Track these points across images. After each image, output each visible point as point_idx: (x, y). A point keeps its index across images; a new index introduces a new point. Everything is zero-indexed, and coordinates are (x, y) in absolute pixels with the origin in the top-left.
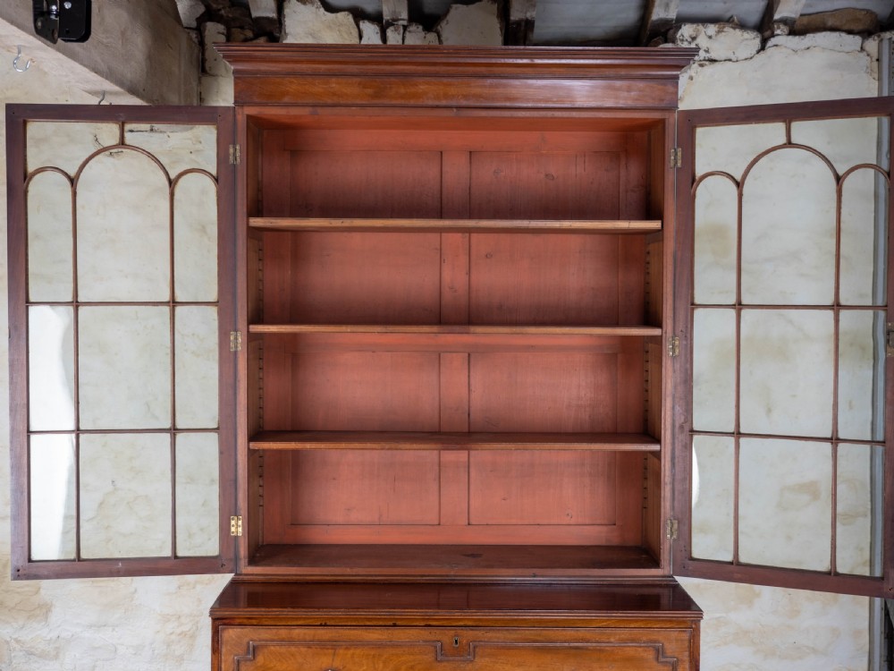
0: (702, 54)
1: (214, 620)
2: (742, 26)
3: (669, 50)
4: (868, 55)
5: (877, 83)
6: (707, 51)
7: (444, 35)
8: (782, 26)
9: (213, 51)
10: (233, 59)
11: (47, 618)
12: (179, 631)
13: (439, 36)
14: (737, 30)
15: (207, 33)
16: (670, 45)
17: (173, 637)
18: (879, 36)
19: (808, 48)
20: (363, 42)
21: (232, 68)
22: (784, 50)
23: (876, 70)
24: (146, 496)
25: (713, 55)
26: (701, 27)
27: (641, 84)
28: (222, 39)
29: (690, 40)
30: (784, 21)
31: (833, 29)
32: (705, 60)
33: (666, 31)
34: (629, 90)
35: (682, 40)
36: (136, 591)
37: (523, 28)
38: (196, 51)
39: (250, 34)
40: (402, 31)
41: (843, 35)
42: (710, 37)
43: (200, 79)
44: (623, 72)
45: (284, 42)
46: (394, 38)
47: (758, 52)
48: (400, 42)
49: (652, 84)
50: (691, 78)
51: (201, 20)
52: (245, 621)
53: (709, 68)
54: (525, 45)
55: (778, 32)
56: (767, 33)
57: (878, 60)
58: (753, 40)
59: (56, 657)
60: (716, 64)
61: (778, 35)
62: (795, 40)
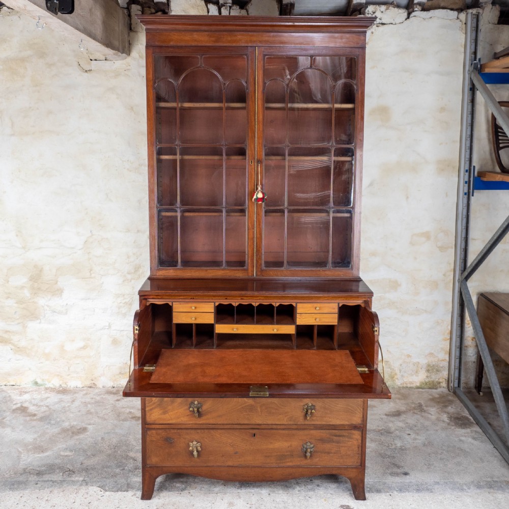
0: (378, 21)
1: (140, 296)
2: (398, 6)
3: (362, 18)
4: (461, 21)
5: (464, 35)
6: (380, 19)
7: (250, 11)
8: (418, 6)
9: (135, 19)
10: (145, 23)
11: (61, 295)
12: (124, 302)
13: (247, 11)
14: (396, 8)
15: (132, 10)
16: (362, 16)
17: (121, 304)
18: (466, 11)
19: (431, 18)
20: (210, 14)
21: (145, 27)
22: (419, 18)
23: (464, 29)
24: (107, 238)
25: (384, 21)
26: (377, 7)
27: (348, 35)
28: (140, 13)
29: (372, 13)
30: (419, 4)
31: (444, 8)
32: (379, 24)
33: (360, 9)
34: (342, 38)
35: (368, 14)
36: (103, 282)
37: (289, 7)
38: (127, 19)
39: (153, 11)
40: (229, 9)
41: (448, 10)
42: (382, 12)
43: (129, 33)
44: (339, 29)
45: (171, 14)
46: (225, 12)
47: (406, 20)
48: (228, 14)
49: (354, 35)
50: (372, 33)
51: (129, 4)
52: (155, 297)
53: (382, 28)
54: (290, 15)
55: (416, 9)
56: (411, 10)
57: (465, 24)
58: (403, 13)
59: (66, 313)
60: (385, 25)
61: (416, 11)
62: (425, 13)
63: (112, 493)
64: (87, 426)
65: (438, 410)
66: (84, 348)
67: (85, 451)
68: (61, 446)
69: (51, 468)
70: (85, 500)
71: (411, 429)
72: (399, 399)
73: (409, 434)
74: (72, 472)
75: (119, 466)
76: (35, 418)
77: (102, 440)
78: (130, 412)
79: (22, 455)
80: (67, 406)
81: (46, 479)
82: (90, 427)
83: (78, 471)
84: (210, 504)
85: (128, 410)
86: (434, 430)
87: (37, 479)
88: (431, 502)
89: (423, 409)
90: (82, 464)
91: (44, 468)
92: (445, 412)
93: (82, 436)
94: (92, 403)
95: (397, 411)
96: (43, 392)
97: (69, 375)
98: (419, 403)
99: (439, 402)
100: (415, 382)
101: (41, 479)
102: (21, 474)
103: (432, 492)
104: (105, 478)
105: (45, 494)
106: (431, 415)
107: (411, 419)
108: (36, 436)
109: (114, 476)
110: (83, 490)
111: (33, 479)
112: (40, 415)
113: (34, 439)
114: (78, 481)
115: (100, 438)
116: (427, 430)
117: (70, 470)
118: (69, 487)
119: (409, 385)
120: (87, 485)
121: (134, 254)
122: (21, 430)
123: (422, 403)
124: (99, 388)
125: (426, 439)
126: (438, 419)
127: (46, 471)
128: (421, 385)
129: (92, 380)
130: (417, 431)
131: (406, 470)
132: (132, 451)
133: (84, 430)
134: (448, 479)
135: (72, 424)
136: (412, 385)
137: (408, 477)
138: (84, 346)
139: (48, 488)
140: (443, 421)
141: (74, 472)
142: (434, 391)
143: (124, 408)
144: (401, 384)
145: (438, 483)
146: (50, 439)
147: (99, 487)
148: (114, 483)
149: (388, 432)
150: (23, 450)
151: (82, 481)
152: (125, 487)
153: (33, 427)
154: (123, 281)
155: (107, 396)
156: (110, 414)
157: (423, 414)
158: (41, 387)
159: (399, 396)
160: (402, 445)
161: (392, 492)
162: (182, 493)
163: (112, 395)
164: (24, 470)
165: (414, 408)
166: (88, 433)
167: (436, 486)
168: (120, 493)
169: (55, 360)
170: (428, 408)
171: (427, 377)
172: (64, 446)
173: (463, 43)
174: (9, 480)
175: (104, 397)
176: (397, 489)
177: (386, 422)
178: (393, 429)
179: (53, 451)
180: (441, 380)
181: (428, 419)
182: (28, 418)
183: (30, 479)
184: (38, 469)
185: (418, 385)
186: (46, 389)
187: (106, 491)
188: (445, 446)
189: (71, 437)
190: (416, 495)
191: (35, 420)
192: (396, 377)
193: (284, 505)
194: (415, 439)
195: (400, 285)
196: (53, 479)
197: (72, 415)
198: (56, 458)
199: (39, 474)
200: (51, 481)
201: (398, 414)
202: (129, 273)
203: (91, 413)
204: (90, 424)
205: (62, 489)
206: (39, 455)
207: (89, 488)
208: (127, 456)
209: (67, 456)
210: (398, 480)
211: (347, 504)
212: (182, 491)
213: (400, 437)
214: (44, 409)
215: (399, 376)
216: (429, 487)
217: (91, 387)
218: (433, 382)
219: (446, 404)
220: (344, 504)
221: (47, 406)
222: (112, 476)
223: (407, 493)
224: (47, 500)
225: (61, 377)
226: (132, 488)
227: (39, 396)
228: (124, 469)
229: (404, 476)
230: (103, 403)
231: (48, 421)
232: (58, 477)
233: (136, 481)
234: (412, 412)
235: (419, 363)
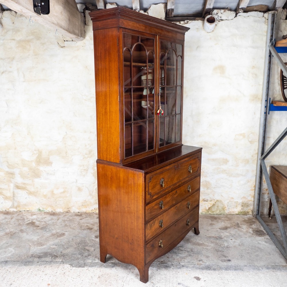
2: (231, 10)
4: (265, 18)
5: (267, 26)
6: (221, 17)
8: (241, 10)
11: (51, 165)
14: (229, 11)
15: (86, 13)
17: (82, 170)
18: (268, 13)
19: (248, 16)
22: (242, 17)
23: (267, 22)
24: (75, 136)
25: (222, 18)
26: (219, 10)
29: (216, 14)
30: (242, 9)
31: (256, 11)
32: (220, 20)
33: (209, 12)
35: (214, 14)
36: (73, 159)
37: (171, 11)
38: (83, 18)
41: (258, 12)
42: (222, 13)
43: (84, 26)
47: (235, 17)
50: (216, 25)
51: (84, 10)
53: (221, 22)
56: (237, 12)
57: (267, 19)
58: (233, 14)
59: (54, 175)
60: (223, 21)
61: (240, 12)
62: (245, 14)
63: (76, 268)
64: (65, 233)
65: (247, 227)
66: (64, 192)
67: (63, 246)
68: (51, 243)
69: (46, 254)
70: (62, 271)
71: (232, 237)
72: (227, 220)
73: (232, 239)
74: (56, 257)
75: (80, 254)
76: (39, 228)
77: (72, 240)
78: (87, 226)
79: (31, 247)
80: (55, 222)
81: (43, 260)
82: (66, 233)
83: (60, 256)
84: (126, 275)
85: (86, 225)
86: (245, 237)
87: (39, 260)
88: (242, 276)
89: (239, 226)
90: (61, 252)
91: (42, 254)
92: (251, 228)
93: (62, 238)
94: (68, 221)
95: (226, 227)
96: (43, 214)
97: (56, 206)
98: (237, 223)
99: (247, 222)
100: (235, 212)
101: (40, 260)
102: (30, 257)
103: (243, 270)
104: (73, 260)
105: (42, 268)
106: (244, 229)
107: (233, 231)
108: (39, 237)
109: (78, 259)
110: (61, 266)
111: (36, 260)
112: (41, 226)
113: (38, 239)
114: (59, 261)
115: (71, 239)
116: (241, 237)
117: (55, 256)
118: (55, 264)
119: (232, 213)
120: (63, 263)
121: (88, 144)
122: (31, 234)
123: (239, 222)
124: (72, 213)
125: (240, 242)
126: (247, 232)
127: (43, 256)
128: (238, 213)
129: (68, 209)
130: (236, 238)
131: (229, 258)
132: (87, 246)
133: (64, 234)
134: (252, 264)
135: (57, 231)
136: (234, 213)
137: (230, 262)
138: (64, 191)
139: (44, 265)
140: (250, 233)
141: (57, 257)
142: (245, 216)
143: (84, 223)
144: (228, 213)
145: (246, 266)
146: (46, 239)
147: (70, 265)
148: (77, 263)
149: (221, 238)
150: (32, 245)
151: (61, 261)
152: (83, 265)
153: (37, 233)
154: (83, 158)
155: (76, 217)
156: (76, 227)
157: (239, 229)
158: (42, 212)
159: (227, 219)
160: (227, 245)
161: (222, 270)
162: (112, 269)
163: (78, 217)
164: (32, 255)
165: (235, 225)
166: (65, 236)
167: (245, 267)
168: (80, 268)
169: (49, 198)
170: (242, 226)
171: (242, 209)
172: (53, 243)
173: (266, 30)
174: (24, 260)
175: (74, 217)
176: (224, 269)
177: (219, 233)
178: (223, 237)
179: (47, 245)
180: (249, 211)
181: (242, 231)
182: (35, 228)
183: (35, 260)
184: (39, 255)
185: (237, 213)
186: (45, 213)
187: (73, 267)
188: (250, 246)
189: (57, 238)
190: (234, 272)
191: (38, 229)
192: (225, 209)
193: (165, 276)
194: (235, 242)
195: (228, 161)
196: (46, 260)
197: (57, 227)
198: (48, 249)
199: (40, 257)
200: (46, 261)
201: (226, 228)
202: (86, 154)
203: (67, 226)
204: (66, 232)
205: (50, 266)
206: (40, 247)
207: (65, 265)
208: (85, 249)
209: (54, 248)
210: (225, 264)
211: (198, 276)
212: (112, 268)
213: (227, 241)
214: (43, 223)
215: (227, 209)
216: (241, 268)
217: (67, 212)
218: (245, 211)
219: (252, 224)
220: (196, 276)
221: (45, 222)
222: (77, 259)
223: (229, 271)
224: (43, 271)
225: (52, 207)
226: (87, 266)
227: (41, 217)
228: (82, 256)
229: (229, 262)
230: (73, 220)
231: (45, 230)
232: (48, 259)
233: (89, 262)
234: (233, 227)
235: (238, 202)
